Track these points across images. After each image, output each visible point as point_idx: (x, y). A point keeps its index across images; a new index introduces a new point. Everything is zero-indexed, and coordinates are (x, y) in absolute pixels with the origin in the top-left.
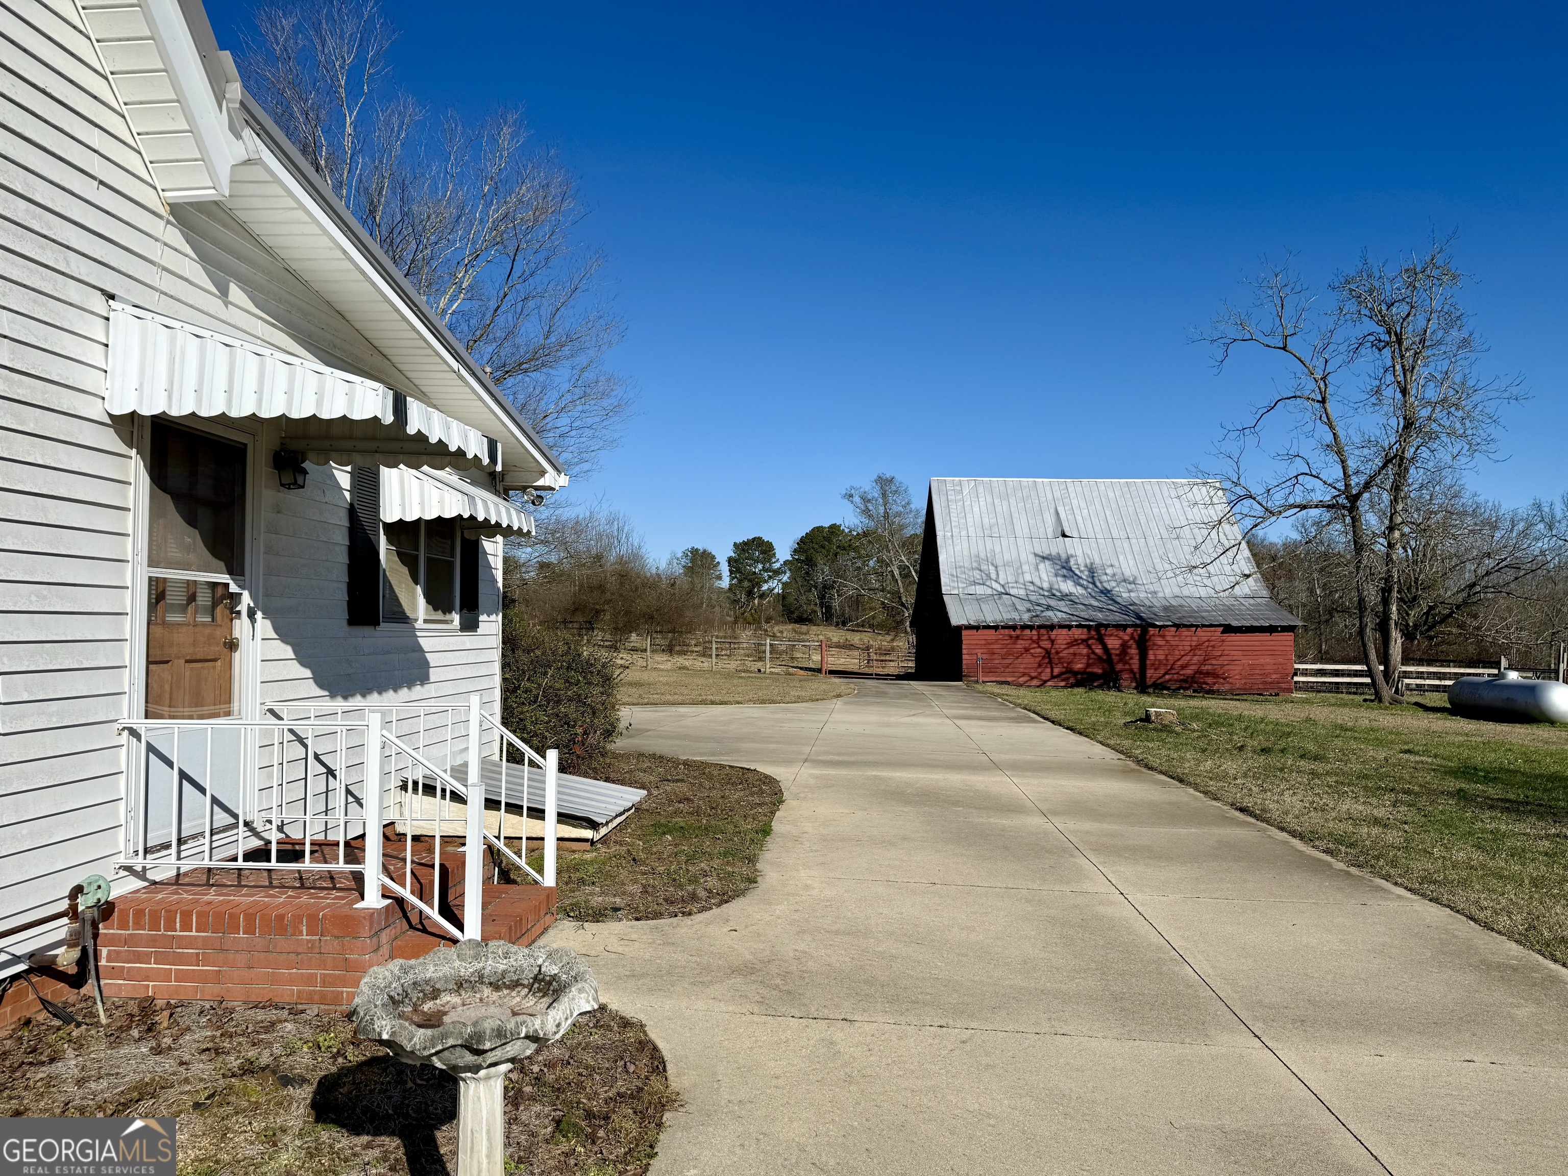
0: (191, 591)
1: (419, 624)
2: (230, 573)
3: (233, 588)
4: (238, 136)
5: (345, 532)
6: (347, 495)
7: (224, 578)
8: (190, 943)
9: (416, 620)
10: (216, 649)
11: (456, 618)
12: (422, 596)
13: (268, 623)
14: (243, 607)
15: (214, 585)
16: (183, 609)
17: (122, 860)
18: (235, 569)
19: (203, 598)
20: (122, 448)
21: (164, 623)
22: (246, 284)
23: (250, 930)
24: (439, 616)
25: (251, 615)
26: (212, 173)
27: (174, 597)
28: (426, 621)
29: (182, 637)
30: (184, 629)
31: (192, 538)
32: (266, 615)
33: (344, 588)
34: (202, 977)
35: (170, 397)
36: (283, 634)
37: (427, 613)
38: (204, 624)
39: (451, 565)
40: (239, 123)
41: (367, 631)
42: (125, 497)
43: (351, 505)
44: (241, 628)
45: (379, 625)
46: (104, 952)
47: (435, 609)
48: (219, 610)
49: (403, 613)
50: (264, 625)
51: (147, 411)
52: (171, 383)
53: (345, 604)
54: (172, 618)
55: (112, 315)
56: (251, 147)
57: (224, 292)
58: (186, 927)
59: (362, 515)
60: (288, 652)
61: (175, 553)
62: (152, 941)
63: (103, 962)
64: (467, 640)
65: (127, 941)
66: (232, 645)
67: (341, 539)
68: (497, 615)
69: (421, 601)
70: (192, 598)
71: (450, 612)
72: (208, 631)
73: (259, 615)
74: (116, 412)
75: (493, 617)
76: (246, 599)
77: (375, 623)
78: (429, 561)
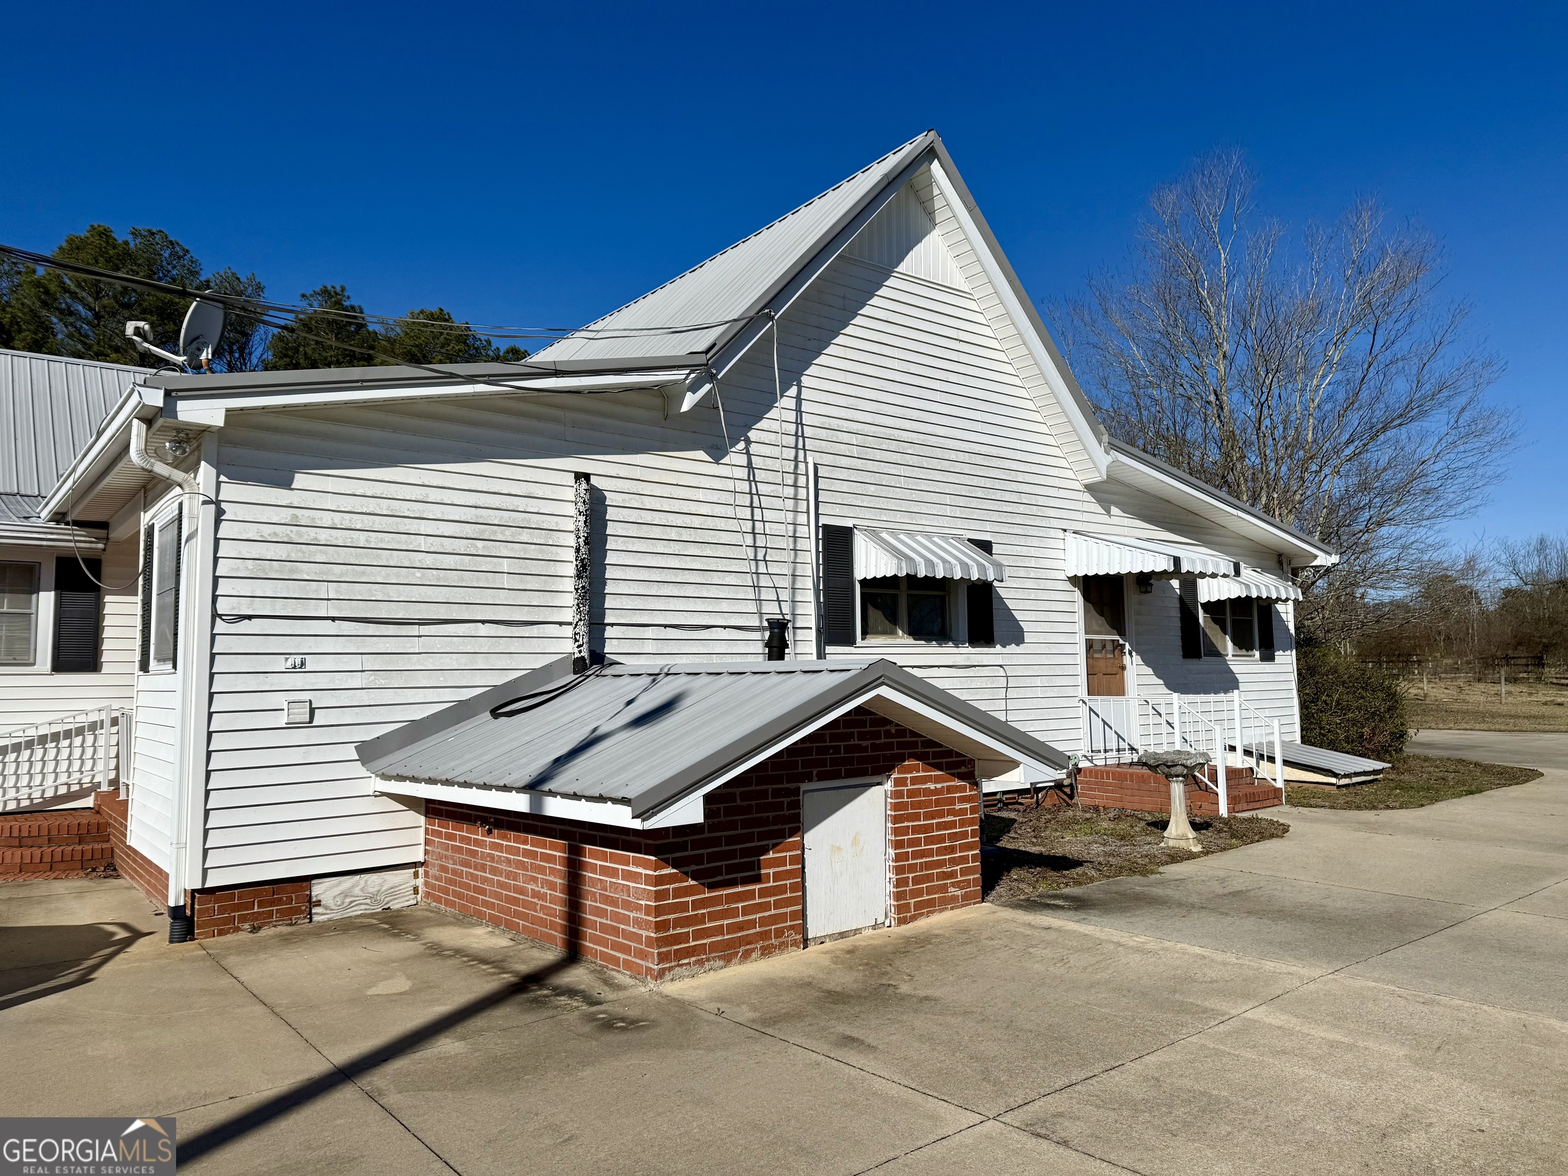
0: (1104, 643)
1: (1230, 657)
2: (1120, 635)
3: (1121, 642)
4: (1108, 454)
5: (1178, 611)
6: (1178, 591)
7: (1117, 637)
8: (1109, 785)
9: (1227, 655)
10: (1114, 670)
11: (1257, 654)
12: (1230, 641)
13: (1139, 657)
14: (1126, 650)
15: (1113, 641)
16: (1101, 651)
17: (1083, 752)
18: (1121, 633)
19: (1109, 647)
20: (1073, 588)
21: (1093, 658)
22: (1118, 505)
23: (1132, 781)
24: (1244, 652)
25: (1130, 653)
26: (1099, 472)
27: (1097, 647)
28: (1233, 656)
29: (1102, 664)
30: (1101, 660)
31: (1101, 620)
32: (1138, 653)
33: (1179, 639)
34: (1115, 799)
35: (1088, 568)
36: (1147, 662)
37: (1234, 650)
38: (1110, 658)
39: (1251, 622)
40: (1108, 449)
41: (1195, 661)
42: (1075, 608)
43: (1180, 596)
44: (1127, 659)
45: (1201, 657)
46: (1079, 786)
47: (1241, 648)
48: (1116, 652)
49: (1219, 652)
50: (1137, 659)
51: (1081, 574)
52: (1088, 562)
53: (1181, 648)
54: (1096, 656)
55: (1066, 538)
56: (1114, 456)
57: (1108, 512)
58: (1108, 778)
59: (1188, 601)
60: (1150, 671)
61: (1096, 628)
62: (1096, 783)
63: (1079, 791)
64: (1267, 667)
65: (1087, 783)
66: (1123, 668)
67: (1176, 614)
68: (1292, 651)
69: (1230, 644)
70: (1104, 647)
71: (1252, 650)
72: (1112, 661)
73: (1134, 654)
74: (1070, 575)
75: (1288, 652)
76: (1127, 647)
77: (1199, 656)
78: (1233, 621)
